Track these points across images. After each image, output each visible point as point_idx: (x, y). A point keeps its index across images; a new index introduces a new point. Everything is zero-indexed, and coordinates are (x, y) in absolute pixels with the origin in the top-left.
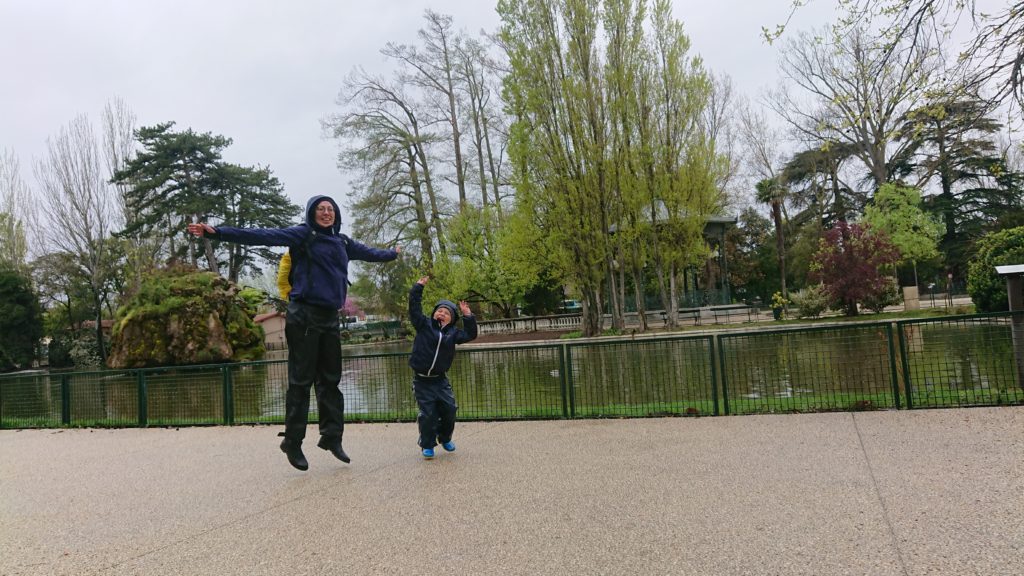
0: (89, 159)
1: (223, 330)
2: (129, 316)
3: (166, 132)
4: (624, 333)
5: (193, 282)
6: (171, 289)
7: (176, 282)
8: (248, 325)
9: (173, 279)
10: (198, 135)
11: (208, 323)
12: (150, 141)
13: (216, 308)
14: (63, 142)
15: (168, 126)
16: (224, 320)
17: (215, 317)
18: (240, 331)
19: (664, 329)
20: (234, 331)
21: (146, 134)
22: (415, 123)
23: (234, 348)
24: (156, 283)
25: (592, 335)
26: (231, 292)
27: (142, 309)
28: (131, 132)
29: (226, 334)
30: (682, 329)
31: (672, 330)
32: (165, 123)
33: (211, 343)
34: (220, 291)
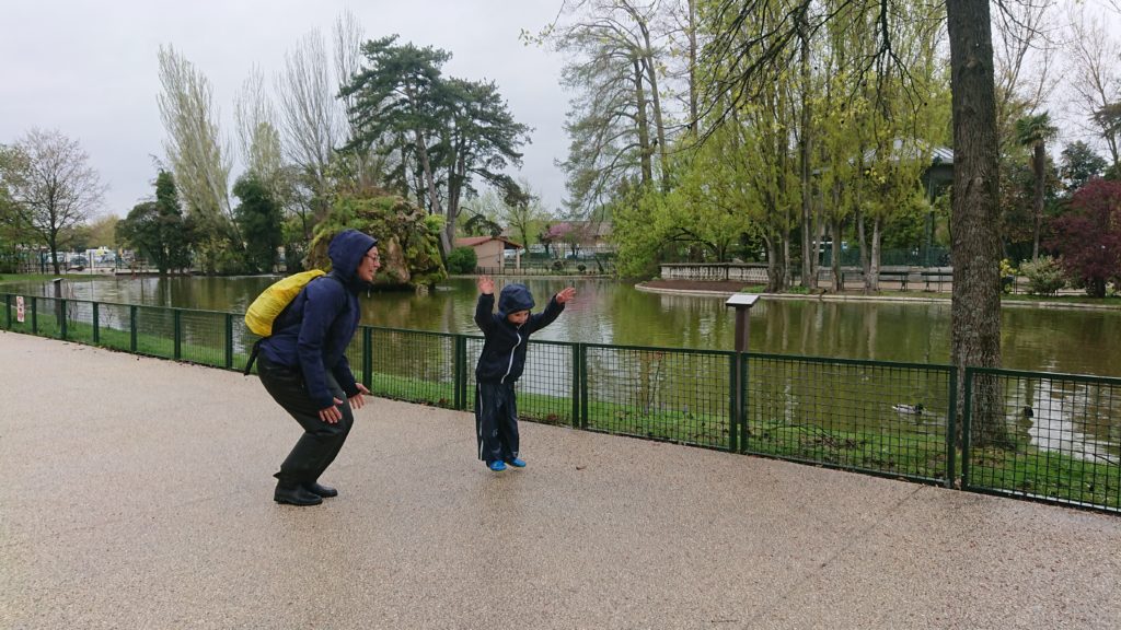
0: (321, 74)
1: (402, 255)
2: (321, 234)
3: (391, 45)
4: (812, 292)
5: (378, 205)
6: (357, 211)
7: (363, 205)
8: (427, 251)
9: (360, 201)
10: (420, 49)
11: (387, 246)
12: (375, 56)
13: (397, 232)
14: (299, 57)
15: (392, 40)
16: (404, 245)
17: (395, 241)
18: (418, 256)
19: (861, 292)
20: (413, 256)
21: (373, 48)
22: (646, 35)
23: (412, 273)
24: (344, 204)
25: (775, 291)
26: (413, 217)
27: (330, 229)
28: (359, 46)
29: (405, 259)
30: (880, 294)
31: (868, 294)
32: (390, 36)
33: (389, 266)
34: (402, 215)
